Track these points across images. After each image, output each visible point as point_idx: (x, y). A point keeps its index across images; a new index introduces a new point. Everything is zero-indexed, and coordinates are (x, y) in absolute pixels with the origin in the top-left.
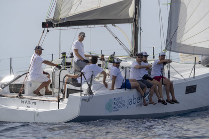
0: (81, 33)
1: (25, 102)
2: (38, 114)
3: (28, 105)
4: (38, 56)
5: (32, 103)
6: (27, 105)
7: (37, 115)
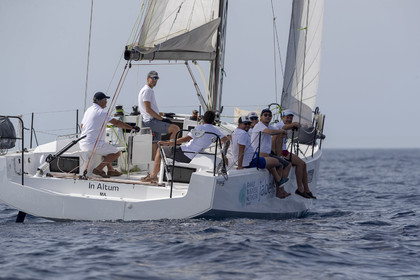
0: (151, 73)
1: (96, 186)
2: (131, 206)
3: (103, 191)
4: (101, 110)
5: (112, 189)
6: (100, 191)
7: (130, 208)
